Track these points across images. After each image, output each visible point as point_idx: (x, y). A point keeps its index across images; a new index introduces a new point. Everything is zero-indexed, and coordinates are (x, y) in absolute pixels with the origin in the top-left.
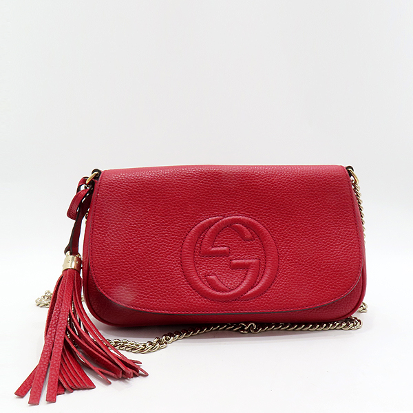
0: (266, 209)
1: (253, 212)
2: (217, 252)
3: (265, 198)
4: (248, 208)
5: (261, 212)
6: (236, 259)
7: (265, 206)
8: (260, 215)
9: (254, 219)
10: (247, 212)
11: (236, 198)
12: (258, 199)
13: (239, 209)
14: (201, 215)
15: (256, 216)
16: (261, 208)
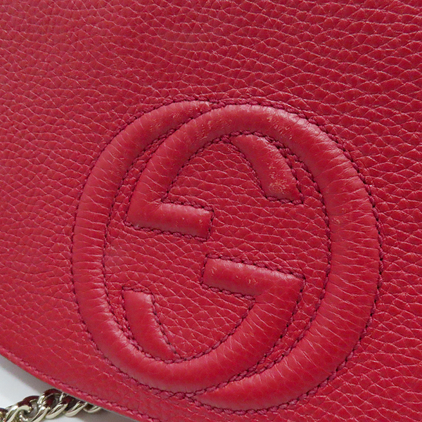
0: (377, 90)
1: (321, 96)
2: (171, 219)
3: (378, 42)
4: (303, 80)
5: (350, 96)
6: (226, 256)
7: (372, 76)
8: (344, 109)
9: (318, 123)
10: (299, 93)
11: (265, 35)
12: (349, 42)
13: (270, 80)
14: (149, 92)
15: (327, 111)
16: (354, 82)
